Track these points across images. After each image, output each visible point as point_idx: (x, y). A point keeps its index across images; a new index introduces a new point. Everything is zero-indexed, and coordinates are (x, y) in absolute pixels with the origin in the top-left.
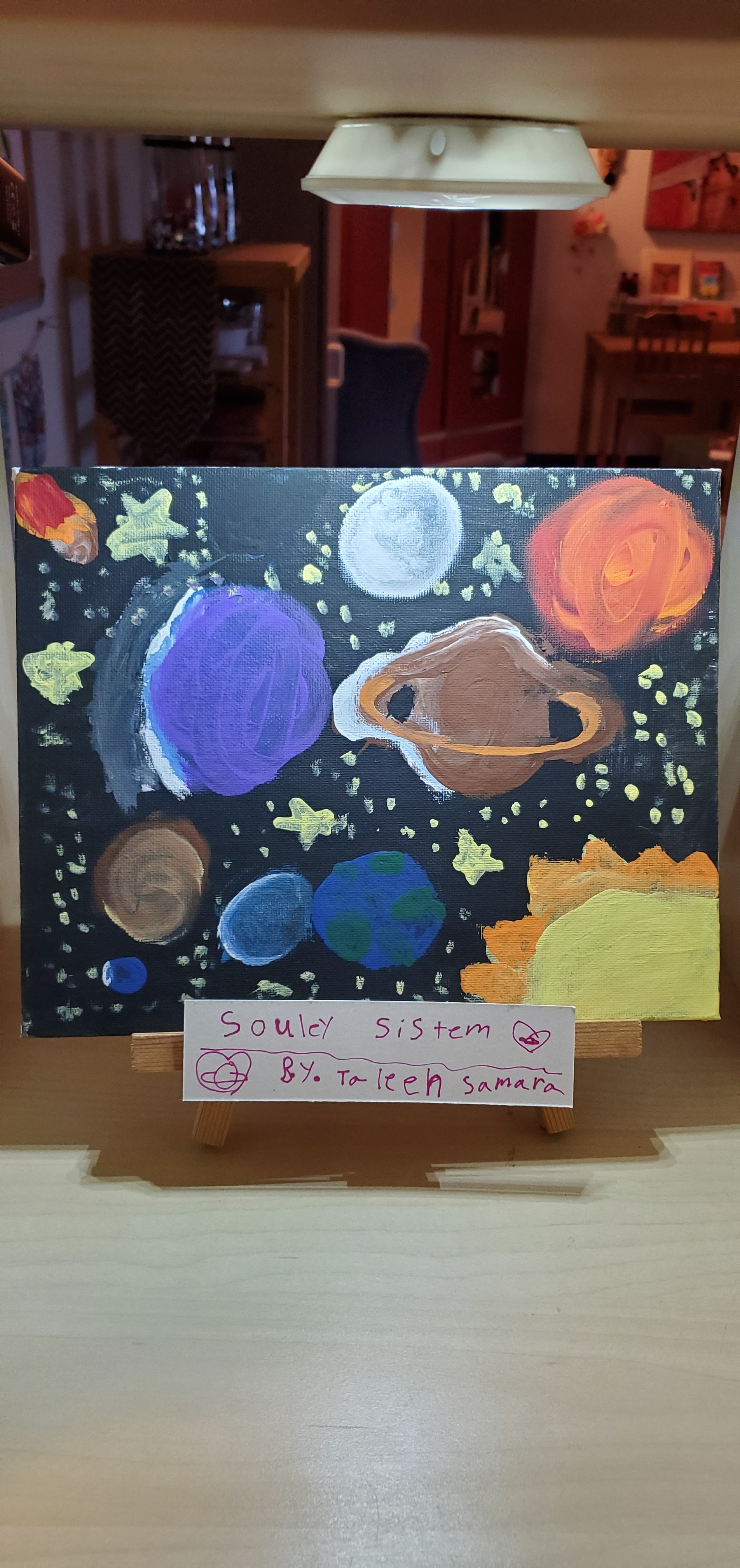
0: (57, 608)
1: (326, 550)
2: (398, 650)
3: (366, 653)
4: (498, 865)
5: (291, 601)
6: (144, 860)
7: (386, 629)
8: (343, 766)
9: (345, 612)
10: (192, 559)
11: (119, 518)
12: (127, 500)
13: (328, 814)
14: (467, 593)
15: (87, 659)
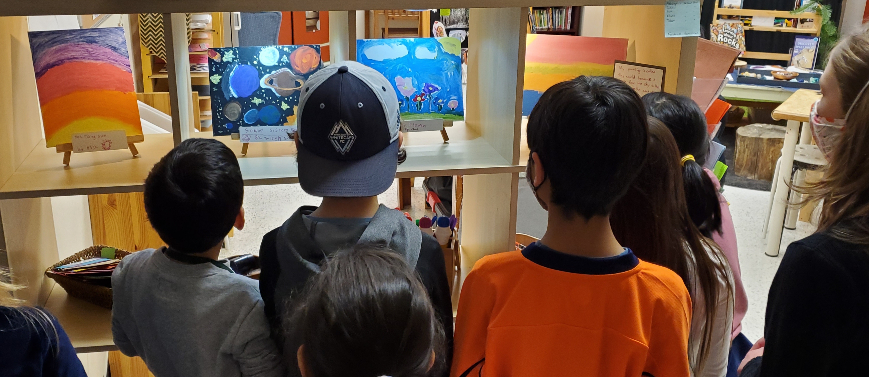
0: (215, 69)
1: (257, 59)
2: (270, 74)
3: (265, 74)
4: (289, 107)
5: (252, 67)
6: (231, 108)
7: (268, 70)
8: (262, 92)
9: (261, 68)
10: (236, 61)
11: (224, 55)
12: (225, 52)
13: (260, 100)
14: (281, 65)
15: (220, 77)
